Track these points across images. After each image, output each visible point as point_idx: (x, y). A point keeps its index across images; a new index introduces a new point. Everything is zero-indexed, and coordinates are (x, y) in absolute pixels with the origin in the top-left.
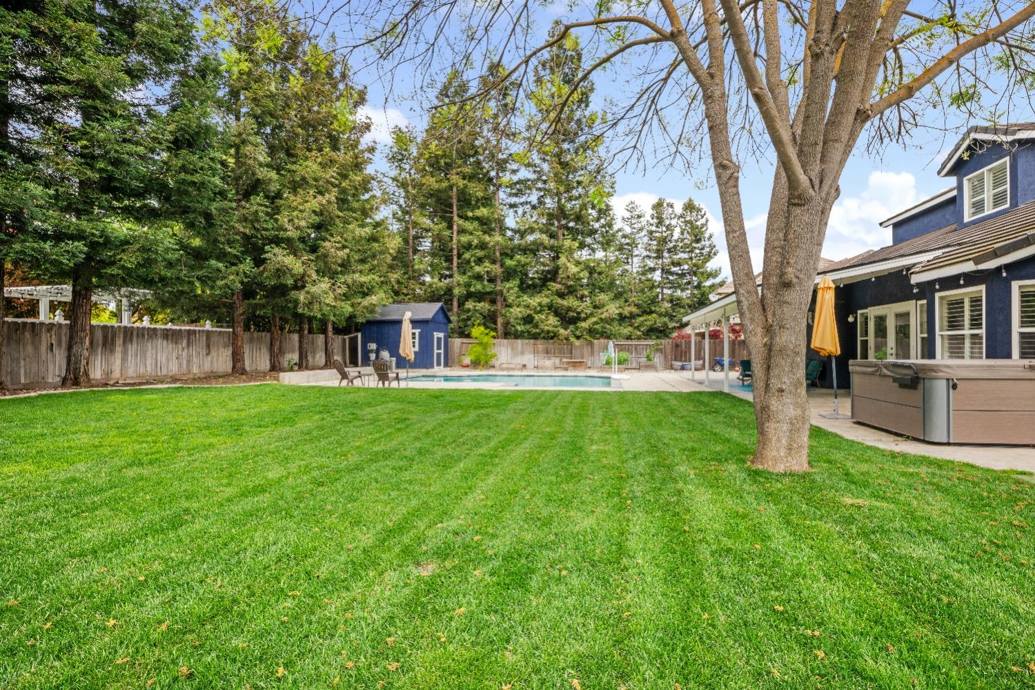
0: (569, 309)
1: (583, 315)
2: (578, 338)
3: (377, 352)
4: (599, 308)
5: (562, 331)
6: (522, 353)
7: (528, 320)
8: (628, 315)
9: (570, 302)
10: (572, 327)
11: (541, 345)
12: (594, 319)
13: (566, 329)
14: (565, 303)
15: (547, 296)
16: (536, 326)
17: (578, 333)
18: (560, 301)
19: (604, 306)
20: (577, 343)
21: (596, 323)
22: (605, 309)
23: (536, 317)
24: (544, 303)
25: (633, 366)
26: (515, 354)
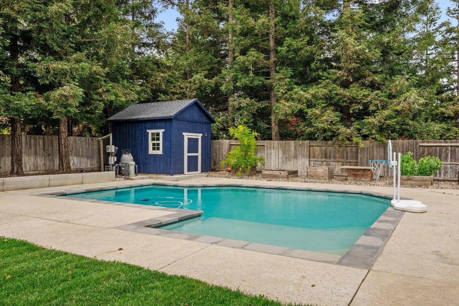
0: (353, 100)
1: (372, 108)
2: (365, 137)
3: (119, 155)
4: (394, 97)
5: (343, 129)
6: (296, 157)
7: (301, 115)
8: (452, 114)
9: (354, 91)
10: (356, 125)
11: (318, 147)
12: (386, 112)
13: (348, 127)
14: (347, 93)
15: (325, 87)
16: (310, 125)
17: (365, 131)
18: (341, 91)
19: (401, 93)
20: (362, 144)
21: (390, 117)
22: (402, 98)
23: (309, 111)
24: (320, 94)
25: (448, 177)
26: (287, 158)
